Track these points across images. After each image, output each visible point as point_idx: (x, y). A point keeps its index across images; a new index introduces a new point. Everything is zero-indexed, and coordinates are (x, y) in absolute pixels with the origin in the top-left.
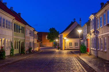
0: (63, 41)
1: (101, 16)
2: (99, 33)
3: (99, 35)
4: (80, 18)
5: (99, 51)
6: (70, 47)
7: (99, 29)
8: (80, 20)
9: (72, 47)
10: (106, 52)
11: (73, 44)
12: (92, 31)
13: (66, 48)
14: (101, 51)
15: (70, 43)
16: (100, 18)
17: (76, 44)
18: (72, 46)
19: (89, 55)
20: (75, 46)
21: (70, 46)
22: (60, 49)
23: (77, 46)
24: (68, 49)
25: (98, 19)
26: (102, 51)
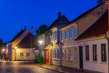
0: (13, 50)
1: (67, 31)
2: (64, 45)
3: (64, 47)
4: (32, 26)
5: (63, 60)
6: (21, 58)
7: (63, 41)
8: (32, 28)
9: (23, 58)
10: (72, 61)
11: (25, 54)
12: (54, 42)
13: (16, 59)
14: (66, 61)
15: (21, 53)
16: (65, 32)
17: (28, 54)
18: (23, 56)
19: (50, 65)
20: (27, 56)
21: (21, 56)
22: (8, 60)
23: (29, 56)
24: (18, 60)
25: (63, 32)
26: (68, 61)
